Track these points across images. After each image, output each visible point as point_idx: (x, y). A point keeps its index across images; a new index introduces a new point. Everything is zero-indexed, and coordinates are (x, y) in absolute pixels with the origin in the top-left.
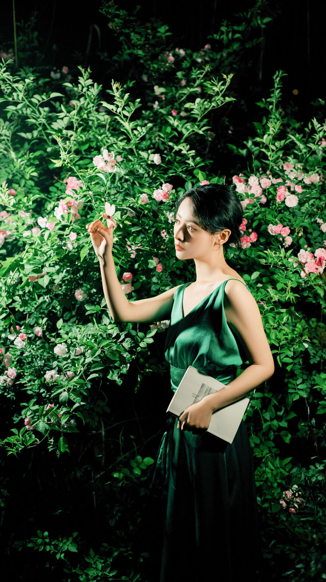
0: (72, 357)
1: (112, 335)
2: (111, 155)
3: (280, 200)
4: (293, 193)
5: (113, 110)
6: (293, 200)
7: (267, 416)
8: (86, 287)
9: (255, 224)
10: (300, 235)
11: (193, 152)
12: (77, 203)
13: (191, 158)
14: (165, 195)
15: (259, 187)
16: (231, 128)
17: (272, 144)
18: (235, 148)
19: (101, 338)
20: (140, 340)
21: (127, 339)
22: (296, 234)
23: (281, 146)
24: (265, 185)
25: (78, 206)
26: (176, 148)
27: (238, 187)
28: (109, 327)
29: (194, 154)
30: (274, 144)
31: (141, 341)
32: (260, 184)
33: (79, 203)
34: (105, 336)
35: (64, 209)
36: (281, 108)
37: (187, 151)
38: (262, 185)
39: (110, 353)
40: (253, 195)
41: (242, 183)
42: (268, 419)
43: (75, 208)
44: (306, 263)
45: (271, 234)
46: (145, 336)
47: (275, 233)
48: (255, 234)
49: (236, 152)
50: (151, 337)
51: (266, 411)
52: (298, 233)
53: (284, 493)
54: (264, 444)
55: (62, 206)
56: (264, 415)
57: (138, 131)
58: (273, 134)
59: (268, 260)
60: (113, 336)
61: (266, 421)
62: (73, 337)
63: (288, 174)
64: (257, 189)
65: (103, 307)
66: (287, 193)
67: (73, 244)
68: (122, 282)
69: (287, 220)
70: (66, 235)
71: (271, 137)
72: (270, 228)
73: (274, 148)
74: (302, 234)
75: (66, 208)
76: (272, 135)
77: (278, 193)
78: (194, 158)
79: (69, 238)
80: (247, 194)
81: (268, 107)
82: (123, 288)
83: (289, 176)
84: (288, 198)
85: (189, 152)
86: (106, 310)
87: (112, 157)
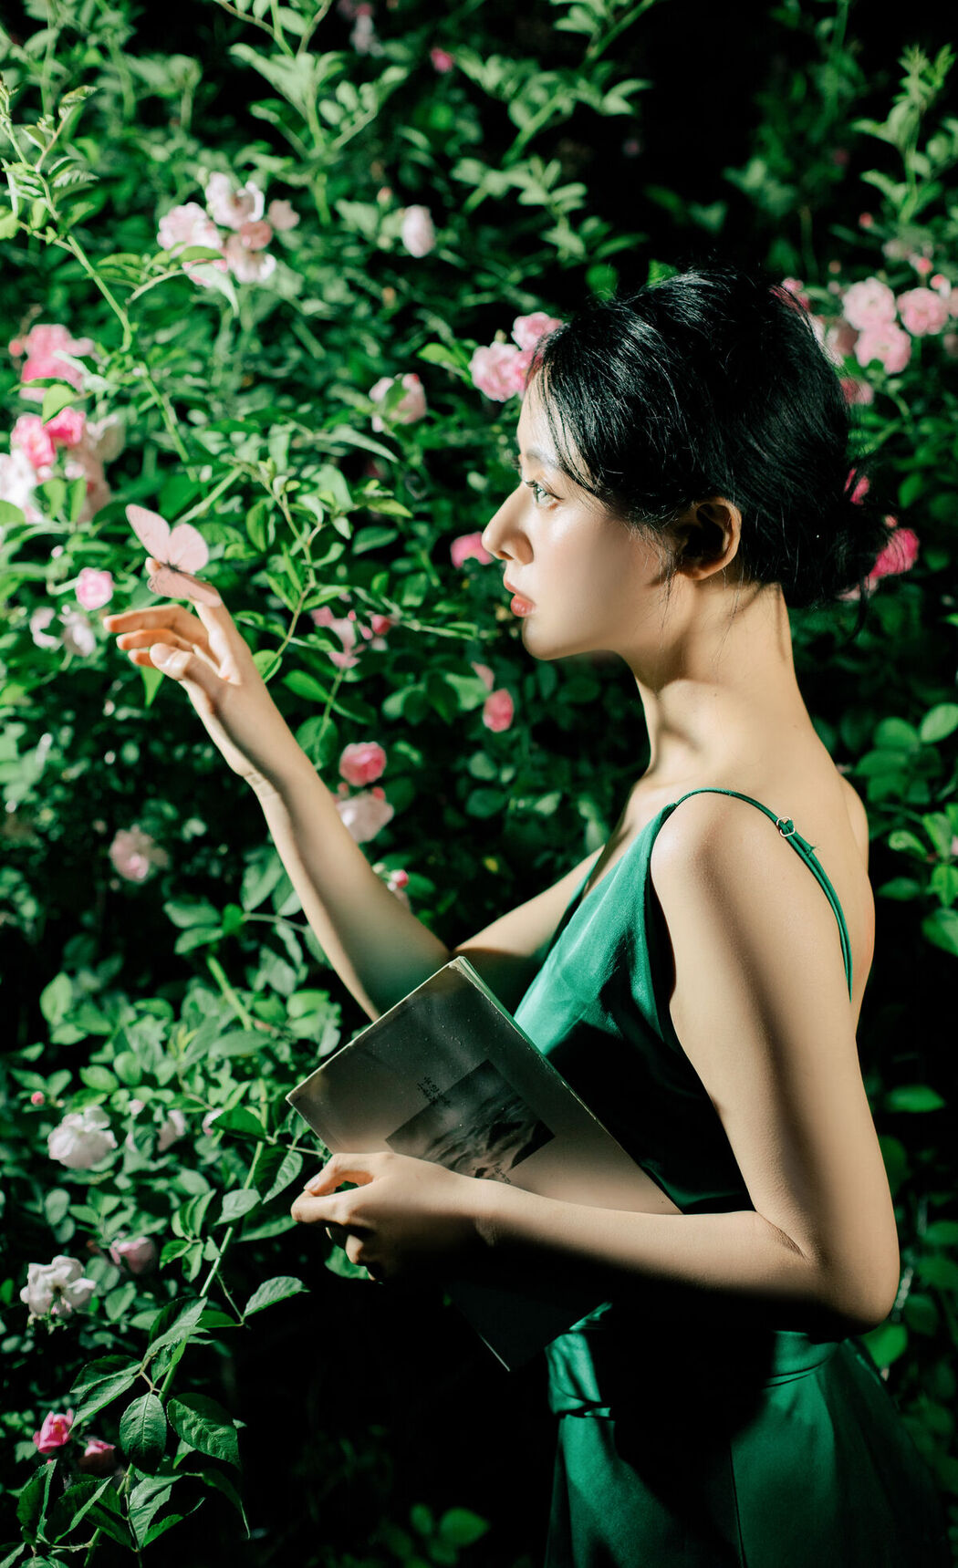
0: (131, 1165)
1: (316, 1046)
2: (245, 203)
8: (160, 815)
9: (905, 494)
11: (572, 194)
12: (96, 429)
13: (564, 223)
15: (894, 329)
24: (924, 322)
25: (102, 443)
26: (495, 183)
28: (297, 1005)
29: (579, 203)
30: (923, 150)
33: (108, 431)
34: (284, 1053)
35: (37, 463)
37: (551, 190)
38: (908, 321)
40: (876, 366)
43: (90, 455)
48: (907, 538)
55: (31, 447)
57: (343, 105)
62: (138, 1075)
64: (886, 341)
65: (256, 911)
67: (93, 622)
68: (341, 788)
70: (58, 583)
75: (48, 457)
78: (576, 219)
79: (71, 594)
82: (348, 817)
85: (558, 196)
86: (270, 925)
87: (251, 208)
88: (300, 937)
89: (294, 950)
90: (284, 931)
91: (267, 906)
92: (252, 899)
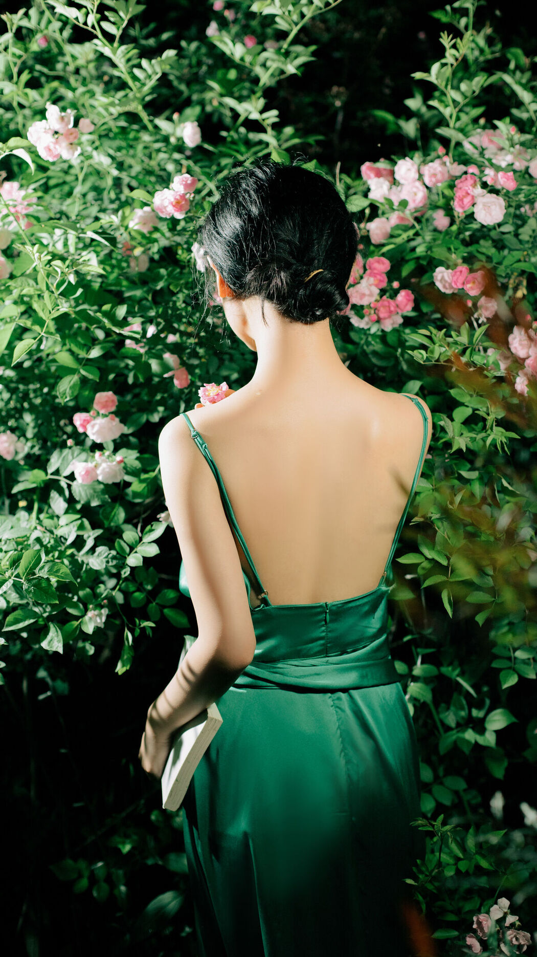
1: (66, 540)
2: (66, 119)
3: (463, 208)
4: (494, 191)
5: (77, 19)
6: (493, 207)
7: (450, 719)
9: (406, 271)
10: (519, 294)
11: (272, 116)
13: (269, 129)
14: (178, 202)
15: (418, 183)
16: (388, 81)
17: (452, 88)
18: (389, 117)
19: (38, 547)
20: (127, 549)
21: (100, 549)
22: (510, 292)
23: (474, 92)
24: (434, 180)
27: (372, 187)
28: (64, 520)
29: (277, 120)
30: (457, 88)
31: (131, 551)
32: (421, 177)
34: (47, 542)
36: (491, 26)
37: (261, 112)
38: (426, 180)
39: (34, 585)
40: (404, 204)
41: (382, 179)
42: (453, 725)
44: (528, 358)
45: (443, 290)
46: (141, 539)
47: (452, 287)
48: (408, 295)
49: (392, 128)
50: (154, 542)
51: (448, 709)
52: (516, 289)
53: (475, 919)
54: (441, 783)
56: (442, 716)
57: (144, 70)
58: (455, 64)
59: (432, 352)
60: (69, 542)
61: (448, 729)
63: (491, 157)
64: (415, 190)
65: (52, 474)
66: (479, 190)
69: (483, 258)
71: (448, 71)
72: (439, 277)
73: (458, 97)
74: (525, 292)
76: (452, 65)
77: (459, 194)
78: (277, 128)
80: (390, 202)
81: (459, 22)
82: (96, 428)
83: (494, 161)
84: (480, 201)
85: (265, 115)
86: (58, 481)
87: (69, 123)
88: (69, 486)
89: (67, 493)
90: (63, 483)
91: (57, 472)
92: (51, 470)
